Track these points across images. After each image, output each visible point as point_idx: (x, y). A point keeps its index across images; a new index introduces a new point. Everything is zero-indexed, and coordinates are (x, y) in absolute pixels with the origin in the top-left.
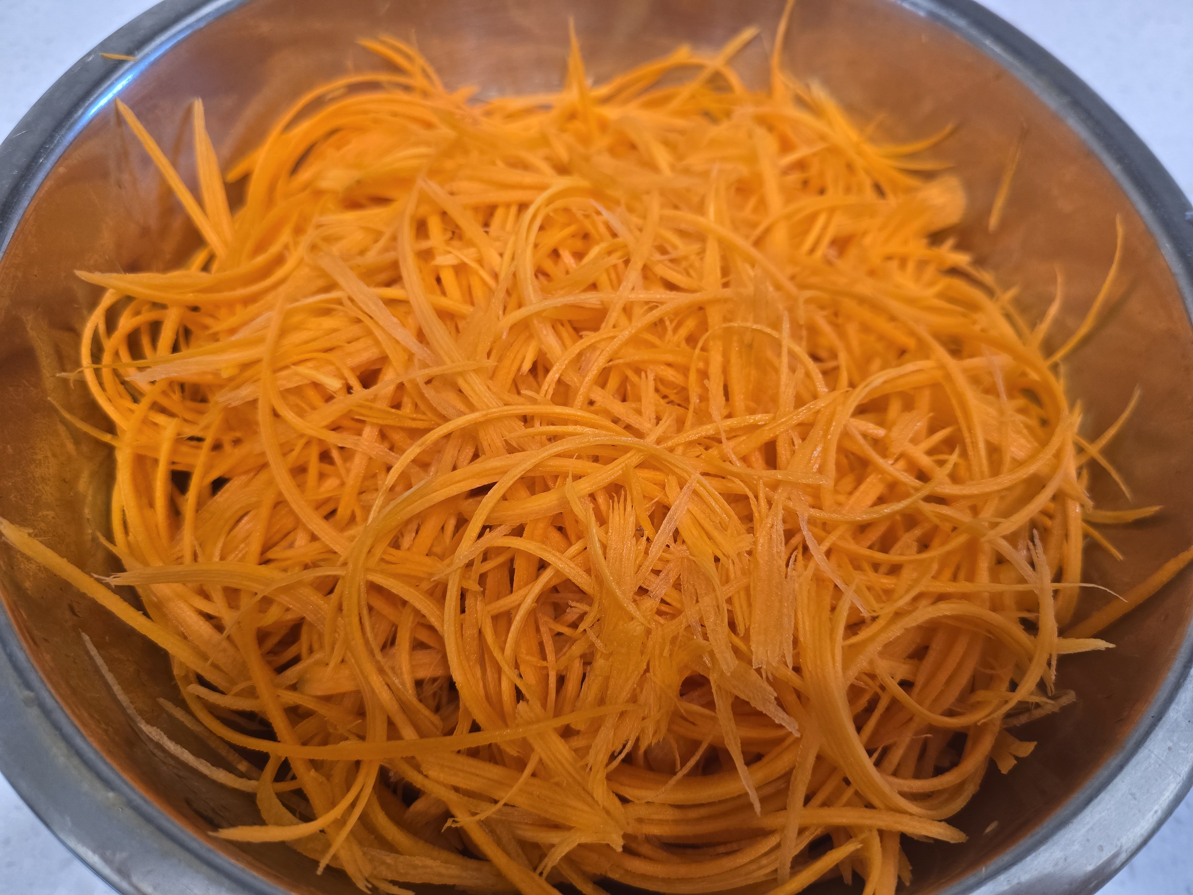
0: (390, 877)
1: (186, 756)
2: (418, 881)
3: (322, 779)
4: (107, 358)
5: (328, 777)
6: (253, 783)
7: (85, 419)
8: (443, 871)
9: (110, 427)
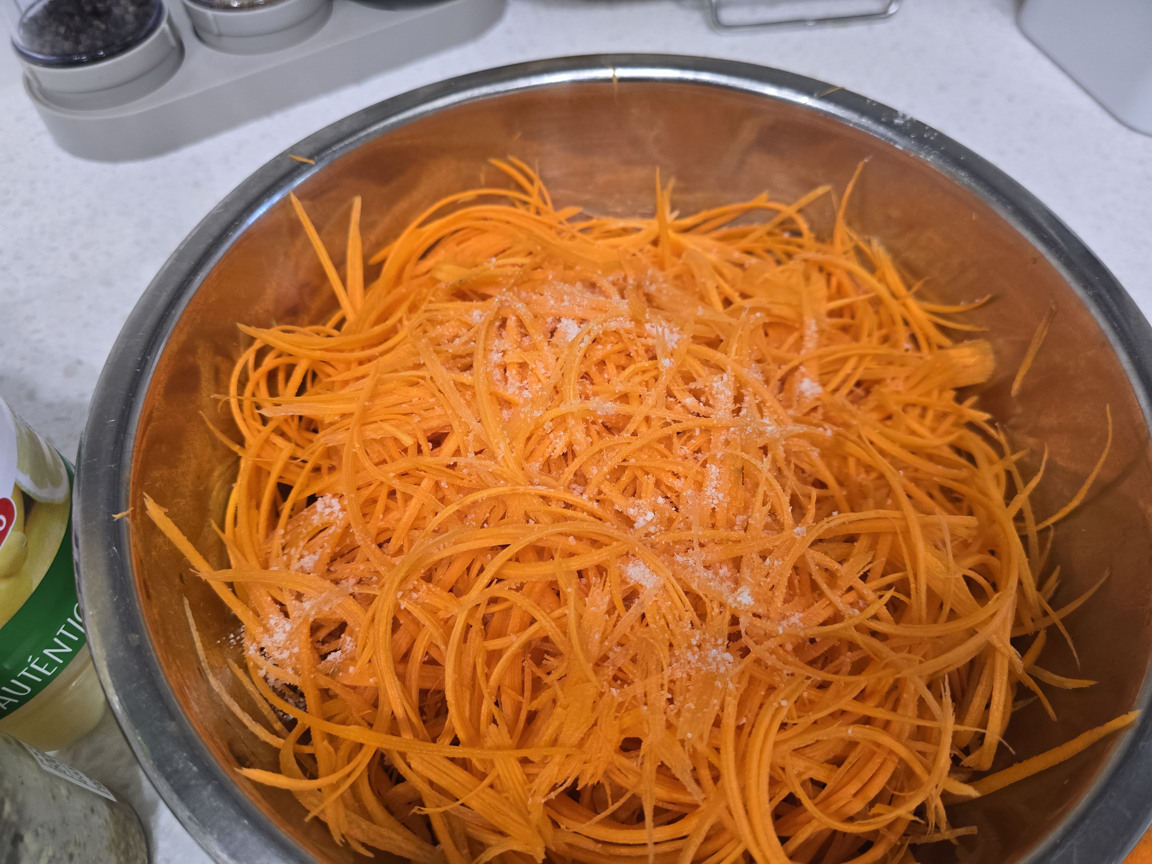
0: (363, 839)
1: (236, 709)
2: (382, 848)
3: (332, 750)
4: (249, 388)
5: (336, 749)
6: (281, 741)
7: (224, 432)
8: (403, 845)
9: (241, 441)
